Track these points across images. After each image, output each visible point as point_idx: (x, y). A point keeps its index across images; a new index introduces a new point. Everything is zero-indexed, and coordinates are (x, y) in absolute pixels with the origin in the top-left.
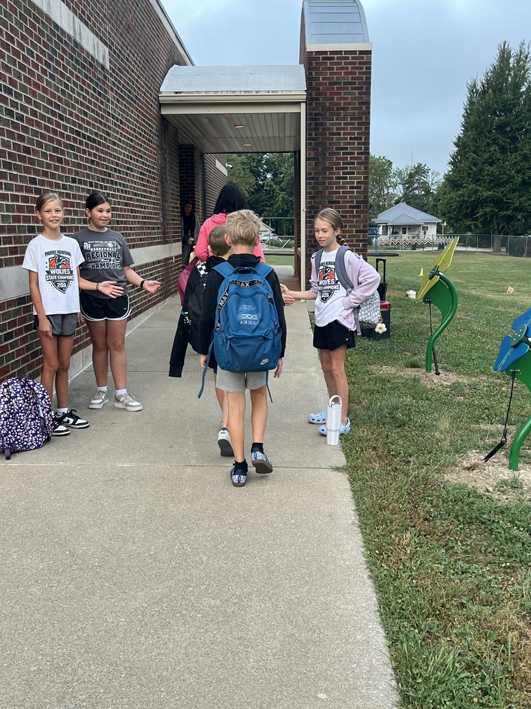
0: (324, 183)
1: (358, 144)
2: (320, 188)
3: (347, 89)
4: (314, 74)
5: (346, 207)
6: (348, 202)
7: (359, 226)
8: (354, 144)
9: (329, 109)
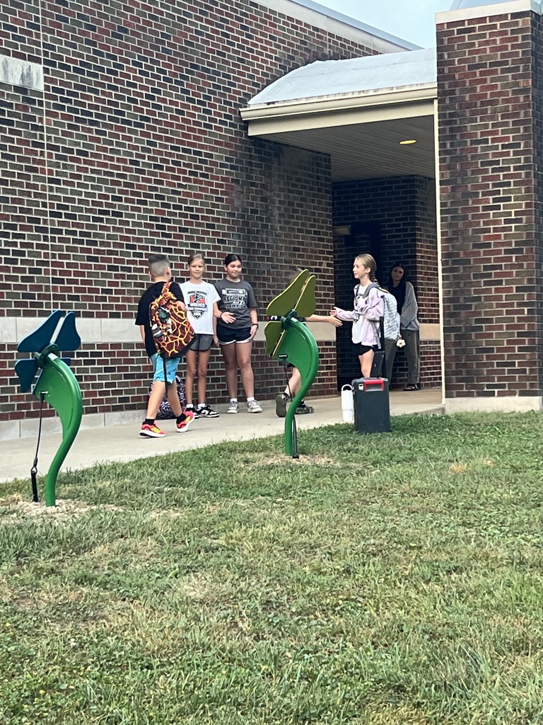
0: (465, 217)
1: (515, 153)
2: (461, 225)
3: (495, 72)
4: (446, 57)
5: (499, 252)
6: (503, 244)
7: (521, 281)
8: (508, 154)
9: (469, 106)
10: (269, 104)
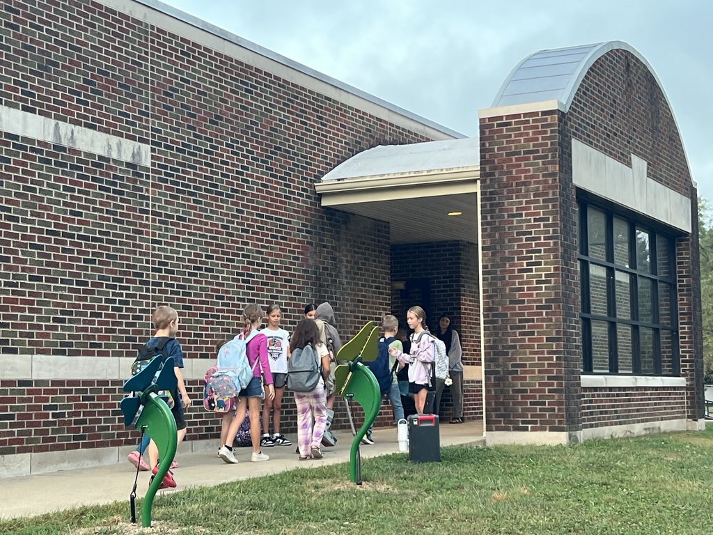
0: (504, 278)
1: (545, 226)
2: (499, 284)
3: (528, 159)
4: (487, 145)
5: (531, 308)
6: (535, 301)
7: (551, 333)
8: (539, 226)
9: (506, 186)
10: (339, 180)
